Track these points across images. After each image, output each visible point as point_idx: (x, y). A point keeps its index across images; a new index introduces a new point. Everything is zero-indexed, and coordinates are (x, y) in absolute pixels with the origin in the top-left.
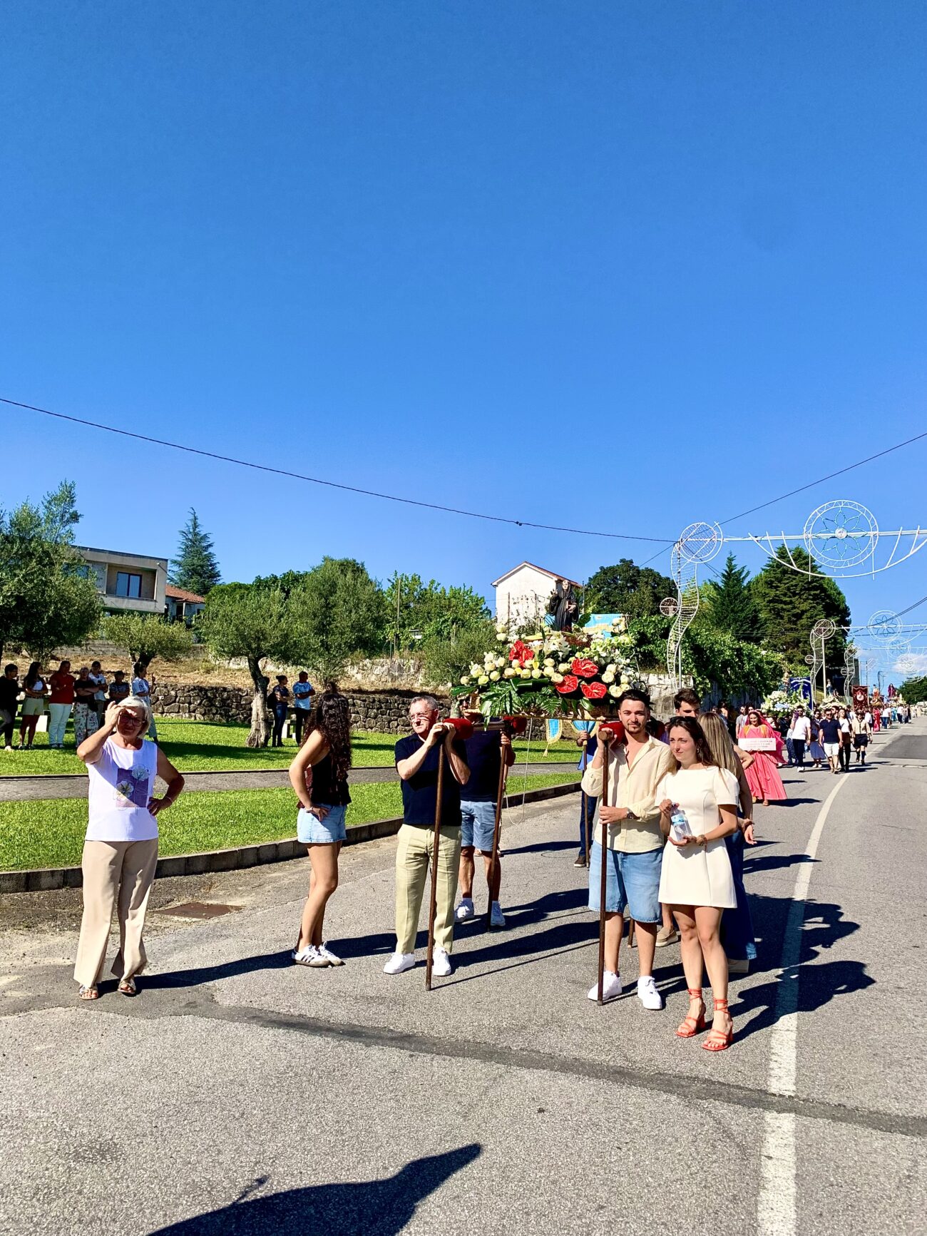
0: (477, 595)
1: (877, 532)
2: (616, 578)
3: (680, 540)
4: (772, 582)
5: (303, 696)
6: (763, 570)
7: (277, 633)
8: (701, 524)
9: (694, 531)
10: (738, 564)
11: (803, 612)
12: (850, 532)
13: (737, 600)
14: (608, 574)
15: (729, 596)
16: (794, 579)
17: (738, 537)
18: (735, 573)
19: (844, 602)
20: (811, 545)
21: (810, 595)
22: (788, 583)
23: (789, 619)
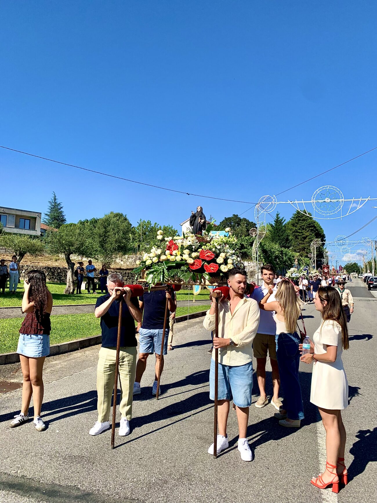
0: (174, 229)
1: (343, 199)
2: (231, 222)
3: (258, 203)
4: (294, 224)
5: (91, 271)
6: (291, 219)
7: (78, 243)
8: (268, 196)
9: (265, 199)
10: (281, 216)
11: (307, 236)
12: (331, 199)
13: (280, 231)
14: (228, 221)
15: (277, 229)
16: (303, 223)
17: (284, 202)
18: (279, 220)
19: (323, 232)
20: (315, 205)
21: (310, 229)
22: (300, 224)
23: (301, 239)
